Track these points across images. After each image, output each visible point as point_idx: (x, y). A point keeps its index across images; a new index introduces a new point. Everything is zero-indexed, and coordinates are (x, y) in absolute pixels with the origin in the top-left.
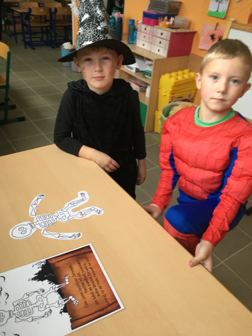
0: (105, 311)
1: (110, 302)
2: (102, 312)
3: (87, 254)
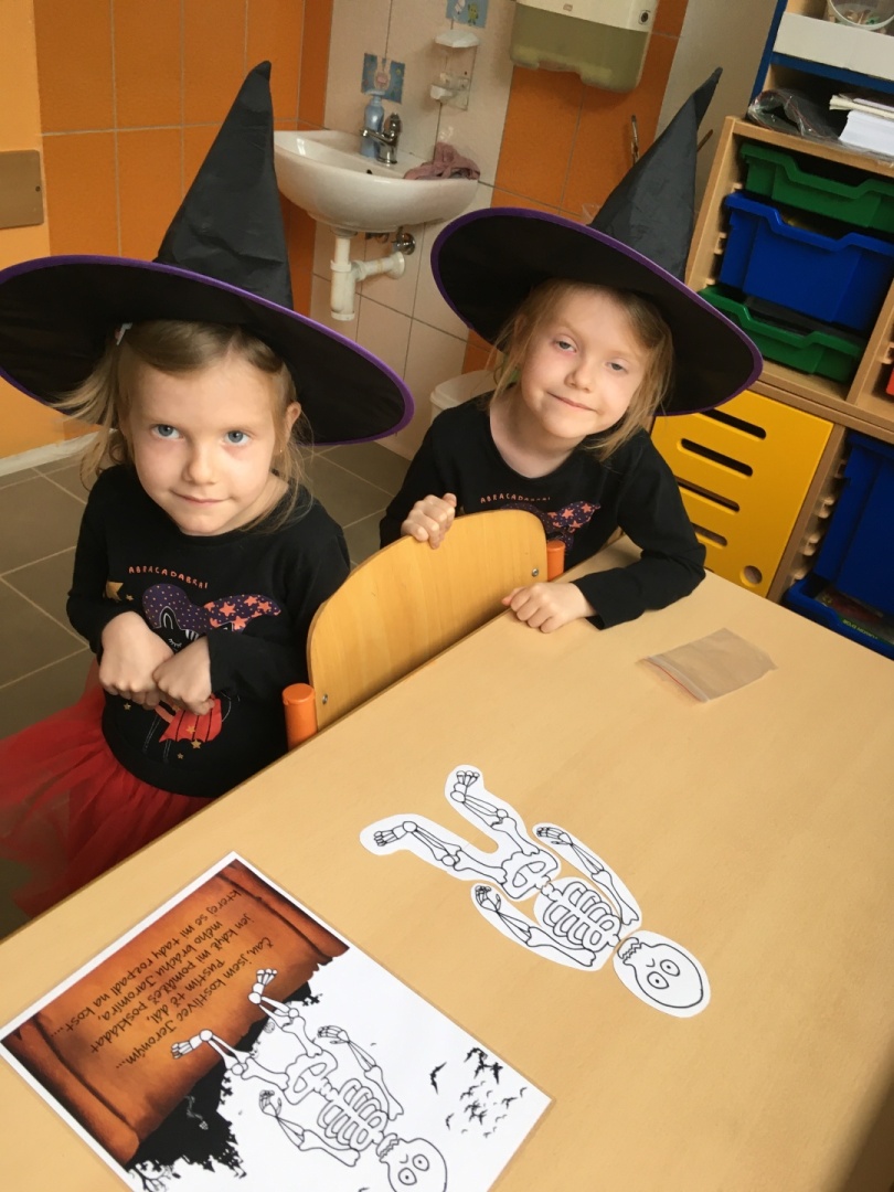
0: (259, 893)
1: (227, 889)
2: (267, 898)
3: (52, 1028)
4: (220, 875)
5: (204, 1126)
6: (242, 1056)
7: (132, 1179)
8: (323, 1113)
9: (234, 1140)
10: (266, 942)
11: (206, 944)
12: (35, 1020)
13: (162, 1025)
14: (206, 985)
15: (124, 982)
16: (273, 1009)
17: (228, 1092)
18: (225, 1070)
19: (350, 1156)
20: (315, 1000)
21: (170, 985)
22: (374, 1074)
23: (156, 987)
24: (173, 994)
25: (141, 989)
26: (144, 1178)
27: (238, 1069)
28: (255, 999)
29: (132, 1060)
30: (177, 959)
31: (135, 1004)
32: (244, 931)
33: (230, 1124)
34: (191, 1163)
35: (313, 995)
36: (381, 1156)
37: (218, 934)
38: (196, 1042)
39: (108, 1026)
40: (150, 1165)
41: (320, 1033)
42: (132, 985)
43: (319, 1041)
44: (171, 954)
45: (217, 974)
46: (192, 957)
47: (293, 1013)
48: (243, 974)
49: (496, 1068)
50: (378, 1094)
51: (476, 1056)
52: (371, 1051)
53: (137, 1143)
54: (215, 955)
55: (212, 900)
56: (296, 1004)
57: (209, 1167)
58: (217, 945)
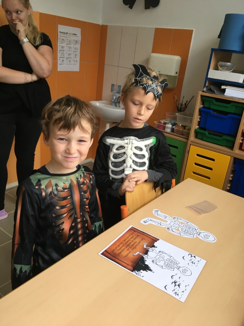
0: (138, 231)
1: (133, 231)
2: (140, 232)
3: (109, 252)
4: (130, 229)
5: (143, 265)
6: (146, 255)
7: (133, 273)
8: (165, 264)
9: (150, 267)
10: (143, 239)
11: (132, 239)
12: (106, 251)
13: (129, 251)
14: (135, 245)
15: (119, 245)
16: (149, 249)
17: (146, 261)
18: (144, 258)
19: (173, 269)
20: (156, 247)
21: (128, 245)
22: (171, 258)
23: (126, 246)
24: (129, 247)
25: (123, 246)
26: (136, 273)
27: (146, 257)
28: (145, 247)
29: (126, 256)
30: (128, 241)
31: (123, 248)
32: (138, 237)
33: (148, 265)
34: (143, 271)
35: (156, 246)
36: (178, 269)
37: (134, 238)
38: (137, 254)
39: (119, 252)
40: (136, 271)
41: (159, 252)
42: (121, 246)
43: (159, 253)
44: (126, 241)
45: (136, 244)
46: (130, 241)
47: (153, 249)
48: (141, 243)
49: (195, 257)
50: (174, 260)
51: (190, 255)
52: (170, 254)
53: (132, 268)
54: (134, 241)
55: (131, 233)
56: (153, 248)
57: (147, 271)
58: (134, 239)
